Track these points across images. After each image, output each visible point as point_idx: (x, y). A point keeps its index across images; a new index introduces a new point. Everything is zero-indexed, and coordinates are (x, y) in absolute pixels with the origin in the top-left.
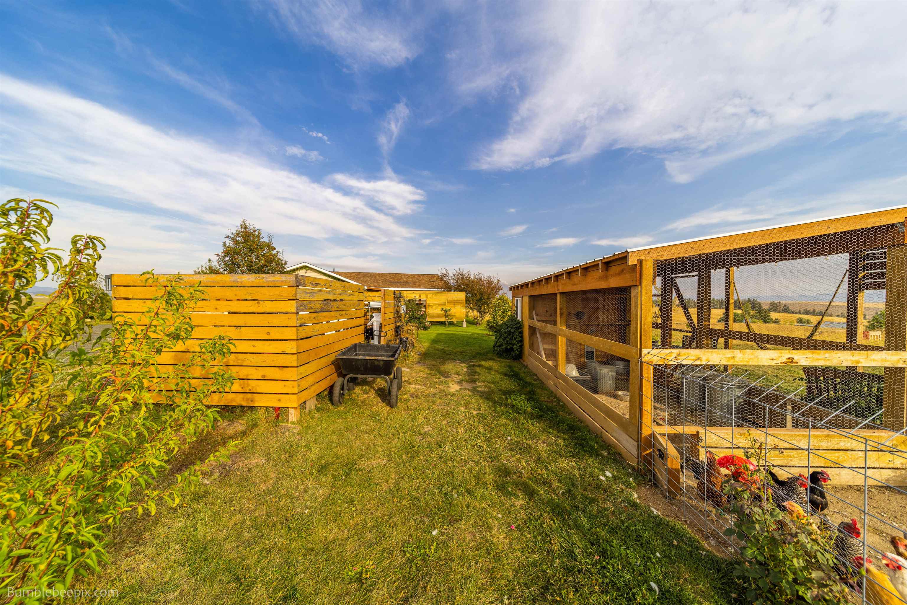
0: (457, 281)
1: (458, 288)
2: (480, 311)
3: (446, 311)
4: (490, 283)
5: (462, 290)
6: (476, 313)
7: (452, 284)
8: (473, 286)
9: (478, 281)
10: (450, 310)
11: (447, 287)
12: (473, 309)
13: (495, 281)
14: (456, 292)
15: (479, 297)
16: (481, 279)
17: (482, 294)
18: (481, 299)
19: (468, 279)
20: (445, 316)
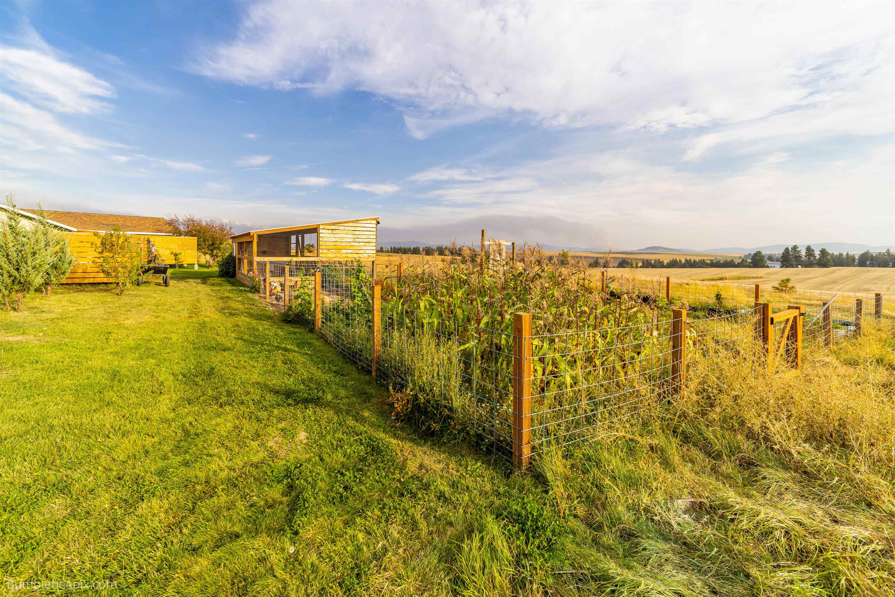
0: (188, 227)
1: (189, 233)
2: (212, 255)
3: (176, 255)
4: (222, 229)
5: (194, 236)
6: (208, 257)
7: (183, 230)
8: (204, 233)
9: (210, 228)
10: (180, 254)
11: (177, 232)
12: (205, 253)
13: (228, 228)
14: (186, 237)
15: (211, 243)
16: (213, 226)
17: (214, 239)
18: (213, 244)
19: (199, 224)
20: (175, 259)
